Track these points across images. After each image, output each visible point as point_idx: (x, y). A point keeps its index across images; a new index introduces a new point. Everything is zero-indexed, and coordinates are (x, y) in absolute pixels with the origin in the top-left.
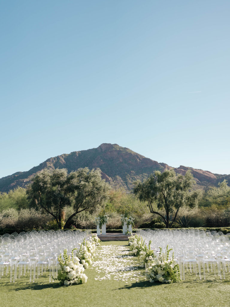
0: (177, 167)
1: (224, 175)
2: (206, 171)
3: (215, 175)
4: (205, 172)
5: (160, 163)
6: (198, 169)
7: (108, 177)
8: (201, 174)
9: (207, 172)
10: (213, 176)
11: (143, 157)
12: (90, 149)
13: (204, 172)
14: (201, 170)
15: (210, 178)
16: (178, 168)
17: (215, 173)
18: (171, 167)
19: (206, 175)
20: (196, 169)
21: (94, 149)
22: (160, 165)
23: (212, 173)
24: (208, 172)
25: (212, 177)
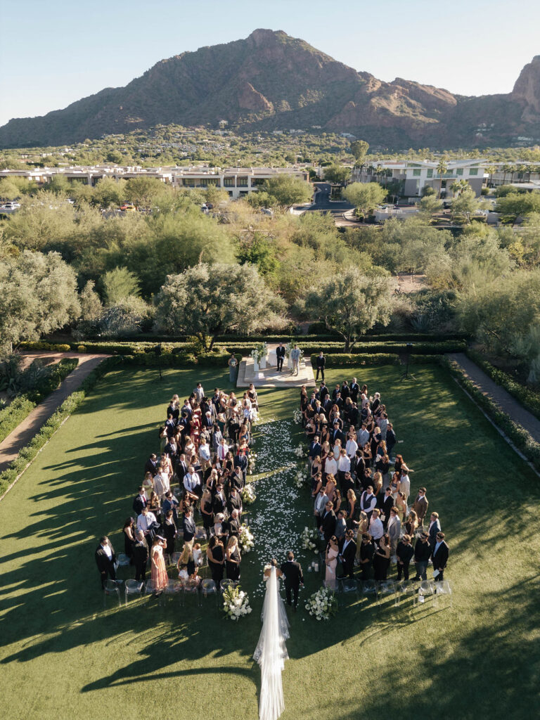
0: (391, 81)
1: (472, 97)
2: (440, 89)
3: (457, 97)
4: (439, 91)
5: (360, 73)
6: (428, 86)
7: (267, 101)
8: (430, 95)
9: (441, 91)
10: (451, 99)
11: (331, 60)
12: (232, 43)
13: (436, 91)
14: (431, 87)
15: (445, 103)
16: (392, 83)
17: (456, 93)
18: (379, 80)
19: (439, 96)
20: (423, 86)
21: (240, 41)
22: (360, 76)
23: (450, 94)
24: (443, 90)
25: (449, 101)
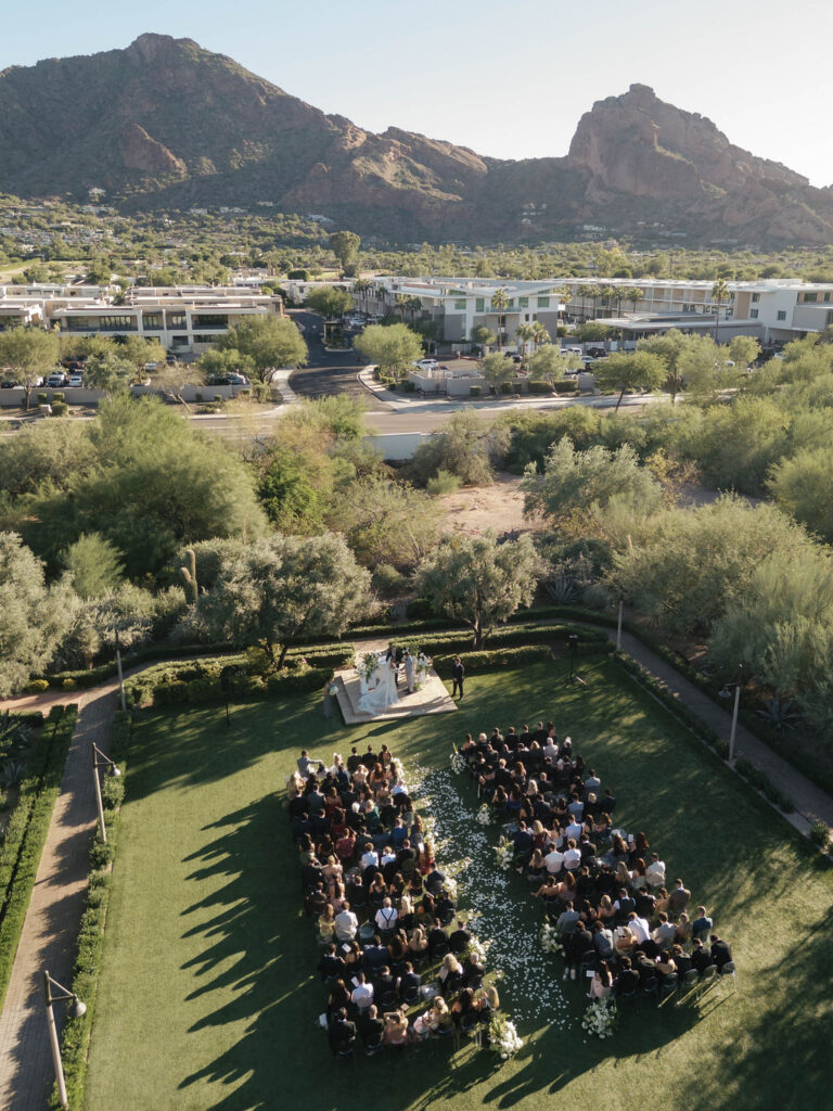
0: (381, 132)
1: (509, 161)
2: (460, 147)
3: (487, 160)
4: (458, 150)
5: (330, 117)
6: (440, 142)
8: (446, 156)
9: (462, 151)
10: (478, 163)
11: (279, 93)
12: (102, 53)
13: (454, 150)
14: (445, 143)
15: (470, 169)
16: (384, 135)
17: (484, 155)
18: (362, 129)
19: (460, 159)
20: (433, 141)
21: (115, 52)
22: (330, 122)
23: (475, 155)
24: (465, 149)
25: (475, 166)
